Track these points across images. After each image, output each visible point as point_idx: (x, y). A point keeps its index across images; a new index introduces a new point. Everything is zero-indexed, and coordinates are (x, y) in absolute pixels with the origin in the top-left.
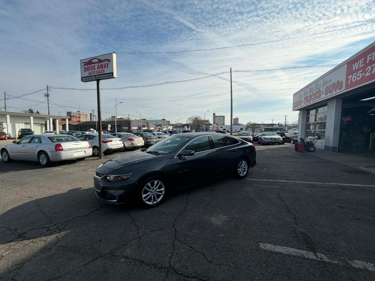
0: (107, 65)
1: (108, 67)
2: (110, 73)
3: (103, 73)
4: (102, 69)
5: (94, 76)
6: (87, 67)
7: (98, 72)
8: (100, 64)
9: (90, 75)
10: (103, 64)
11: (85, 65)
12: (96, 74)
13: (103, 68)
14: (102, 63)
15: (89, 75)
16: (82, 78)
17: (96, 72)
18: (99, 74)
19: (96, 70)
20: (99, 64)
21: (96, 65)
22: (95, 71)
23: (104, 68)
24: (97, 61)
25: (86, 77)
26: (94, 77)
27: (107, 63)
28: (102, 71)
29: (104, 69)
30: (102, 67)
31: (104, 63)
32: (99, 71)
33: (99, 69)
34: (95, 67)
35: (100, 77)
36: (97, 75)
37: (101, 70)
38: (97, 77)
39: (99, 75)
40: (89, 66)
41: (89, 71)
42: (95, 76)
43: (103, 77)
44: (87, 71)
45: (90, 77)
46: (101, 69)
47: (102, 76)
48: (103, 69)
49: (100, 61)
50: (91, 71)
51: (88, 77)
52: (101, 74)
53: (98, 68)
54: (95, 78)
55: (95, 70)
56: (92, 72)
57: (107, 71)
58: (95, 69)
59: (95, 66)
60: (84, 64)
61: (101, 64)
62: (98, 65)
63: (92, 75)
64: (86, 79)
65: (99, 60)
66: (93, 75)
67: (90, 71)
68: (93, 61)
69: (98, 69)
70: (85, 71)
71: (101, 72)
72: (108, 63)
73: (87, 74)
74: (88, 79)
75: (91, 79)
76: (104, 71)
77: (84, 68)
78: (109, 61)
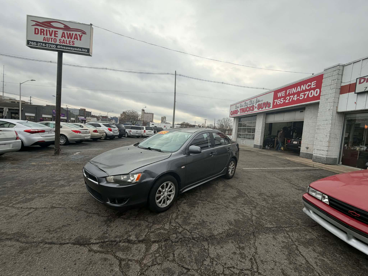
0: (81, 37)
1: (80, 40)
2: (84, 48)
3: (72, 45)
5: (53, 44)
6: (41, 29)
7: (62, 41)
8: (70, 32)
9: (47, 42)
10: (73, 34)
11: (36, 25)
12: (58, 43)
13: (71, 39)
14: (71, 32)
15: (44, 41)
16: (28, 41)
17: (58, 41)
18: (64, 44)
19: (60, 38)
20: (65, 32)
21: (60, 31)
23: (74, 39)
25: (37, 42)
26: (54, 46)
27: (80, 35)
29: (74, 40)
30: (70, 36)
31: (74, 32)
32: (64, 40)
33: (65, 38)
34: (57, 34)
35: (66, 49)
37: (68, 40)
38: (59, 47)
39: (63, 46)
40: (45, 29)
41: (44, 35)
42: (57, 45)
43: (70, 50)
44: (41, 34)
45: (45, 43)
46: (68, 38)
47: (69, 48)
49: (66, 28)
50: (49, 36)
51: (43, 43)
52: (68, 45)
54: (57, 48)
55: (57, 37)
56: (52, 39)
58: (56, 35)
59: (57, 31)
60: (34, 23)
62: (64, 33)
63: (50, 42)
64: (37, 45)
65: (65, 26)
66: (53, 42)
67: (46, 36)
68: (54, 24)
69: (62, 37)
70: (35, 33)
72: (82, 35)
74: (42, 46)
75: (48, 47)
76: (74, 44)
77: (35, 29)
78: (84, 33)
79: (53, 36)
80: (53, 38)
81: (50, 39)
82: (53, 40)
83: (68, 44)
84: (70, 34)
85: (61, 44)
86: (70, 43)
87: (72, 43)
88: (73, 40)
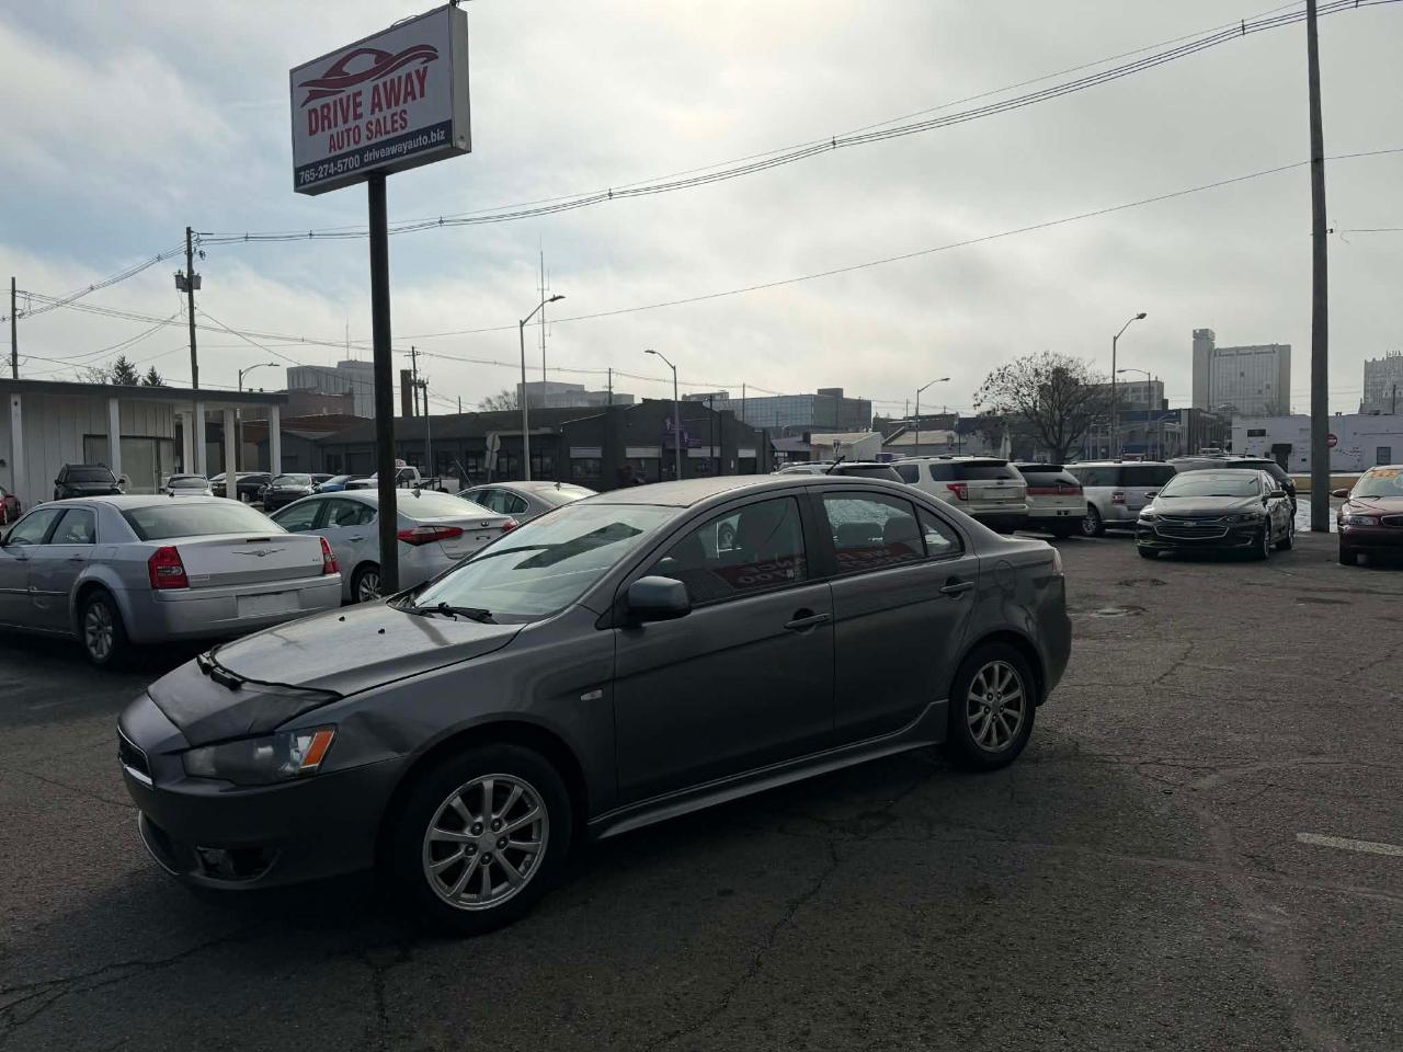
0: (422, 79)
1: (422, 95)
2: (434, 128)
3: (401, 132)
4: (394, 109)
5: (353, 153)
6: (323, 107)
7: (373, 128)
8: (383, 80)
9: (339, 152)
10: (400, 78)
11: (313, 96)
12: (364, 143)
13: (397, 104)
14: (394, 75)
15: (333, 154)
16: (298, 171)
17: (364, 133)
18: (380, 139)
19: (367, 117)
20: (380, 82)
21: (366, 87)
22: (357, 122)
23: (405, 101)
24: (368, 62)
25: (316, 165)
26: (354, 161)
27: (421, 69)
28: (394, 122)
29: (405, 107)
30: (393, 95)
31: (402, 72)
32: (378, 121)
33: (381, 110)
34: (360, 104)
35: (385, 159)
36: (369, 148)
37: (388, 113)
38: (368, 157)
39: (379, 146)
40: (329, 100)
41: (330, 127)
42: (361, 152)
43: (399, 154)
44: (323, 130)
45: (334, 160)
46: (389, 106)
47: (394, 150)
48: (398, 109)
49: (384, 62)
50: (341, 127)
51: (328, 161)
52: (392, 135)
53: (376, 105)
54: (363, 164)
55: (361, 116)
56: (348, 131)
57: (419, 115)
58: (359, 110)
59: (359, 93)
60: (306, 92)
61: (388, 78)
62: (376, 88)
63: (346, 149)
64: (317, 179)
65: (381, 56)
66: (353, 147)
67: (334, 131)
68: (351, 68)
69: (373, 112)
70: (312, 133)
71: (389, 127)
72: (425, 70)
73: (320, 148)
74: (329, 175)
75: (343, 172)
76: (405, 120)
77: (310, 112)
78: (429, 54)
79: (352, 123)
80: (350, 129)
81: (345, 134)
82: (351, 133)
83: (389, 133)
84: (392, 81)
85: (374, 141)
86: (397, 126)
87: (400, 122)
88: (402, 106)
